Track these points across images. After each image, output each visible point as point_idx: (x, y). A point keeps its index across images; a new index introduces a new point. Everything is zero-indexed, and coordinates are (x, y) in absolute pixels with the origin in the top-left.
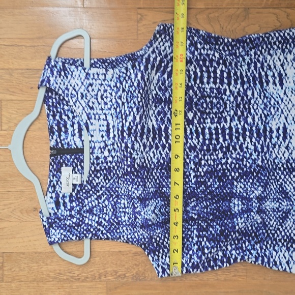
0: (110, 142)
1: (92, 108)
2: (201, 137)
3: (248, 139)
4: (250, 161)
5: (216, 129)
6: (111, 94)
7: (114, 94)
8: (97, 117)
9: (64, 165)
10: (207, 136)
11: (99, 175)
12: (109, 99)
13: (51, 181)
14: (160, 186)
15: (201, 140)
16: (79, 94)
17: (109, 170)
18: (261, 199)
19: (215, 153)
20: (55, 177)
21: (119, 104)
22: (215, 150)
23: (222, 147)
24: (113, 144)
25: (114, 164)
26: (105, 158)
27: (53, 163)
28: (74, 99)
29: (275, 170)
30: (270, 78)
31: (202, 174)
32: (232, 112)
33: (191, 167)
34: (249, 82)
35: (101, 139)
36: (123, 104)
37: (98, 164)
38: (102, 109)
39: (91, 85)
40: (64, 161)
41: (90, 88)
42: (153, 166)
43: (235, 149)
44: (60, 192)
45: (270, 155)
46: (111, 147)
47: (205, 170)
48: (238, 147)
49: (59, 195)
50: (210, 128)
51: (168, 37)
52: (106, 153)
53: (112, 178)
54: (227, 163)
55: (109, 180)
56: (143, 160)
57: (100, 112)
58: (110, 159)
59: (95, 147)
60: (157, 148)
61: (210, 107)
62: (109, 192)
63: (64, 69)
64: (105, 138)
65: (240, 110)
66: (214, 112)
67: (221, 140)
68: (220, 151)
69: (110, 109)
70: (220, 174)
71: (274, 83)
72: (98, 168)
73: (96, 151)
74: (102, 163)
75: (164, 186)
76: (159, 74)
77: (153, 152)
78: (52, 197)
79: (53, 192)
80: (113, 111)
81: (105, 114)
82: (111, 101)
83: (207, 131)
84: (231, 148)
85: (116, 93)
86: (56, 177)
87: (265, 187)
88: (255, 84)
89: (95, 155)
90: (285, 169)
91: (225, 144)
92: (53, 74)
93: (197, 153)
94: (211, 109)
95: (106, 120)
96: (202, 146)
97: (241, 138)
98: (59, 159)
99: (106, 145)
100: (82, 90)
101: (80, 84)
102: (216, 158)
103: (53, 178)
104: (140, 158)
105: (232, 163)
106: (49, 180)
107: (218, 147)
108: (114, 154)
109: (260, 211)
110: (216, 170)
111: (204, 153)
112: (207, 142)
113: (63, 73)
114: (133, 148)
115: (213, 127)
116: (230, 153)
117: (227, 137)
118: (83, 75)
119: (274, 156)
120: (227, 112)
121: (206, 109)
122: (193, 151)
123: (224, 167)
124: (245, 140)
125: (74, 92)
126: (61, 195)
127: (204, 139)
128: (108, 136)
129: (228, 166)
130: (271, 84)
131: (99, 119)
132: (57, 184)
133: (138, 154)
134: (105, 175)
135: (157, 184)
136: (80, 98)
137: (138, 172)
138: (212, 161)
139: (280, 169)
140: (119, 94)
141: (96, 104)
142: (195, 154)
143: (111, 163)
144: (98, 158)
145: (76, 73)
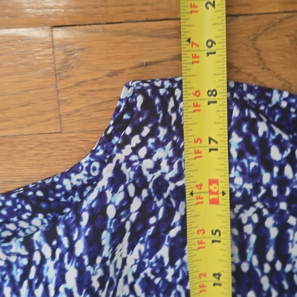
51: (163, 132)
76: (140, 247)
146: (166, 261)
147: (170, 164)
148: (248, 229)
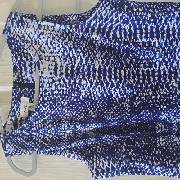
0: (57, 79)
1: (43, 52)
2: (137, 77)
3: (173, 80)
4: (176, 96)
5: (148, 71)
6: (58, 41)
7: (61, 41)
8: (47, 58)
9: (23, 96)
10: (141, 77)
11: (46, 104)
12: (57, 45)
13: (12, 107)
14: (101, 114)
15: (136, 80)
16: (34, 41)
17: (55, 101)
19: (147, 91)
20: (15, 105)
21: (66, 49)
22: (146, 88)
23: (152, 86)
24: (59, 80)
26: (52, 91)
27: (15, 94)
28: (29, 45)
31: (136, 106)
32: (161, 59)
33: (127, 101)
35: (50, 76)
36: (70, 49)
37: (46, 96)
38: (52, 53)
39: (42, 33)
40: (23, 93)
41: (41, 36)
42: (97, 99)
43: (163, 88)
44: (19, 116)
46: (57, 83)
47: (138, 103)
48: (164, 86)
49: (17, 119)
50: (143, 71)
52: (53, 87)
53: (56, 107)
54: (156, 98)
55: (54, 109)
56: (89, 94)
57: (50, 55)
58: (56, 92)
59: (44, 82)
60: (102, 85)
61: (143, 54)
62: (53, 117)
63: (22, 21)
64: (53, 75)
65: (167, 57)
66: (146, 58)
67: (152, 80)
68: (150, 89)
69: (58, 53)
70: (151, 106)
72: (46, 99)
73: (45, 85)
74: (50, 95)
75: (105, 114)
77: (99, 88)
78: (11, 120)
79: (13, 116)
80: (60, 54)
81: (54, 56)
82: (59, 46)
83: (141, 73)
84: (159, 87)
85: (63, 40)
86: (17, 105)
89: (44, 89)
91: (154, 83)
92: (13, 25)
93: (133, 90)
94: (144, 56)
95: (54, 61)
96: (137, 84)
97: (167, 79)
98: (20, 91)
99: (54, 81)
100: (35, 38)
101: (34, 33)
102: (147, 95)
103: (14, 105)
104: (85, 92)
105: (160, 98)
106: (11, 106)
107: (149, 86)
108: (59, 89)
110: (147, 103)
111: (138, 90)
112: (141, 81)
113: (20, 24)
114: (80, 84)
115: (145, 70)
116: (158, 91)
117: (157, 78)
118: (36, 26)
120: (157, 59)
121: (139, 55)
122: (130, 89)
123: (154, 101)
124: (170, 80)
125: (29, 39)
126: (19, 119)
127: (139, 79)
128: (56, 73)
129: (157, 100)
131: (49, 60)
132: (17, 110)
133: (84, 89)
134: (51, 105)
135: (99, 112)
136: (34, 44)
137: (82, 102)
138: (144, 98)
140: (66, 41)
141: (47, 49)
142: (132, 91)
143: (57, 95)
144: (46, 91)
145: (31, 24)
146: (106, 37)
147: (110, 11)
148: (127, 31)
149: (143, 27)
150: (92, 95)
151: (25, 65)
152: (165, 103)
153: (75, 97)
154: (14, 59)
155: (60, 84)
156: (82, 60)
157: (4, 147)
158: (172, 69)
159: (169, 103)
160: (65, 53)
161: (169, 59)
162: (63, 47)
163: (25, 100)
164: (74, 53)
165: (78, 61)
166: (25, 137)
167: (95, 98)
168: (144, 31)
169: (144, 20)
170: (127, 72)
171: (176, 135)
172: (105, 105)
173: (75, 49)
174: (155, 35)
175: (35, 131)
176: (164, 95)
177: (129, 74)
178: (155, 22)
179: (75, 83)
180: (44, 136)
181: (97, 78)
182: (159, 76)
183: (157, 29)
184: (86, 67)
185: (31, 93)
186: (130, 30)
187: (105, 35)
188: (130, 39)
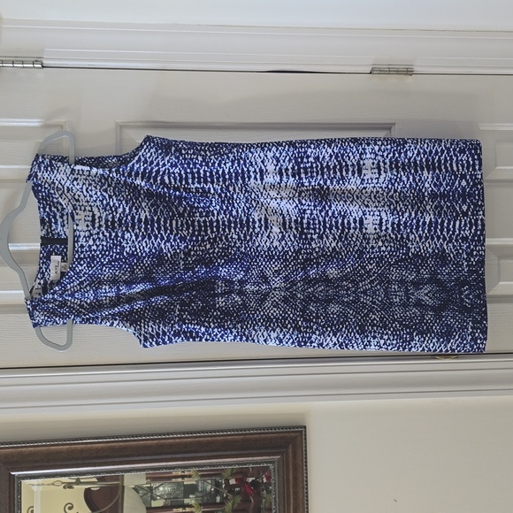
0: (95, 232)
1: (77, 201)
2: (191, 228)
3: (233, 230)
4: (235, 249)
5: (205, 222)
6: (96, 187)
7: (98, 187)
8: (83, 208)
10: (197, 228)
11: (82, 262)
12: (94, 192)
13: (41, 268)
14: (150, 273)
15: (191, 231)
16: (66, 188)
17: (93, 258)
18: (241, 282)
19: (203, 244)
21: (105, 197)
23: (209, 239)
24: (98, 234)
25: (98, 253)
26: (90, 246)
27: (43, 252)
28: (60, 193)
29: (258, 257)
30: (251, 173)
31: (191, 262)
32: (218, 207)
33: (181, 257)
34: (230, 179)
35: (86, 229)
36: (110, 197)
37: (82, 252)
38: (88, 202)
39: (76, 179)
40: (54, 250)
41: (75, 183)
42: (144, 255)
43: (221, 240)
45: (253, 244)
46: (95, 237)
47: (193, 259)
48: (224, 238)
49: (47, 282)
50: (199, 221)
52: (91, 242)
53: (95, 266)
54: (214, 252)
55: (92, 268)
56: (134, 249)
57: (86, 204)
58: (94, 247)
59: (80, 236)
60: (150, 238)
61: (197, 201)
62: (91, 278)
63: (51, 165)
64: (91, 227)
65: (225, 205)
66: (202, 206)
67: (209, 232)
68: (207, 242)
69: (95, 201)
70: (207, 261)
71: (255, 178)
72: (82, 256)
73: (80, 239)
74: (87, 252)
75: (154, 273)
77: (146, 242)
78: (40, 284)
79: (42, 278)
80: (99, 203)
81: (90, 206)
82: (96, 194)
83: (196, 223)
84: (218, 239)
85: (101, 187)
87: (246, 272)
88: (237, 179)
89: (79, 244)
90: (266, 257)
91: (212, 235)
92: (40, 170)
93: (187, 243)
94: (199, 203)
95: (91, 211)
96: (192, 236)
97: (227, 230)
98: (49, 248)
99: (91, 235)
100: (67, 184)
101: (66, 179)
102: (204, 249)
103: (43, 265)
104: (130, 247)
105: (218, 252)
106: (39, 267)
107: (206, 238)
108: (98, 243)
109: (241, 293)
110: (204, 258)
111: (194, 243)
112: (196, 233)
113: (49, 169)
114: (123, 238)
115: (202, 220)
116: (217, 243)
117: (215, 230)
118: (69, 171)
119: (257, 244)
120: (213, 206)
121: (194, 203)
122: (183, 242)
123: (211, 255)
124: (230, 231)
125: (60, 186)
127: (194, 230)
128: (93, 226)
129: (215, 254)
130: (252, 179)
131: (85, 210)
133: (128, 243)
134: (89, 262)
135: (147, 271)
136: (66, 191)
137: (126, 259)
138: (200, 252)
139: (262, 256)
140: (104, 187)
141: (82, 197)
142: (186, 245)
143: (95, 251)
144: (82, 246)
145: (62, 168)
146: (153, 183)
148: (177, 175)
149: (195, 170)
150: (138, 251)
151: (55, 217)
152: (223, 257)
153: (117, 254)
154: (42, 210)
155: (99, 238)
156: (124, 209)
157: (32, 316)
158: (231, 218)
159: (228, 256)
160: (105, 202)
161: (227, 207)
162: (102, 194)
163: (56, 258)
164: (115, 201)
165: (120, 210)
166: (57, 303)
167: (142, 254)
168: (196, 175)
169: (195, 164)
170: (180, 223)
171: (238, 294)
172: (154, 262)
173: (116, 196)
174: (209, 179)
175: (69, 296)
176: (222, 248)
177: (182, 225)
178: (207, 165)
179: (117, 236)
180: (81, 301)
181: (143, 230)
182: (218, 227)
183: (211, 172)
184: (129, 217)
185: (63, 250)
186: (180, 174)
187: (152, 181)
188: (181, 184)
